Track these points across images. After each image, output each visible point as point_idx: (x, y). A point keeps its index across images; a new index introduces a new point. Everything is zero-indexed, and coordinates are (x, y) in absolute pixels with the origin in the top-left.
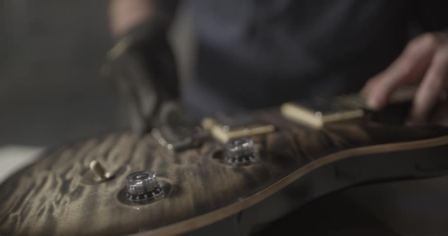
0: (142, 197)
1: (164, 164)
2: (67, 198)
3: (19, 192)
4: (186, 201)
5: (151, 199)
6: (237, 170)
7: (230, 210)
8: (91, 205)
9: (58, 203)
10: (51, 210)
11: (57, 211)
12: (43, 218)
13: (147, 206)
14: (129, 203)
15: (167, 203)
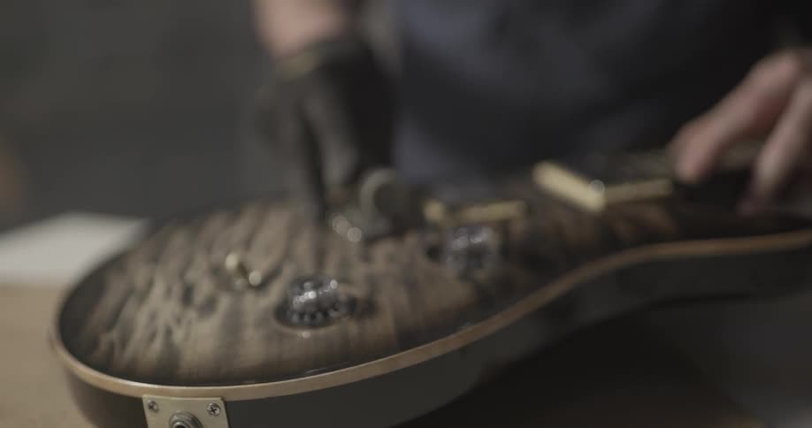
0: (313, 316)
1: (345, 264)
2: (192, 314)
3: (110, 300)
4: (382, 325)
5: (327, 321)
6: (465, 276)
7: (451, 343)
8: (233, 327)
9: (179, 321)
10: (169, 332)
11: (178, 335)
12: (158, 345)
13: (322, 332)
14: (292, 325)
15: (352, 328)
